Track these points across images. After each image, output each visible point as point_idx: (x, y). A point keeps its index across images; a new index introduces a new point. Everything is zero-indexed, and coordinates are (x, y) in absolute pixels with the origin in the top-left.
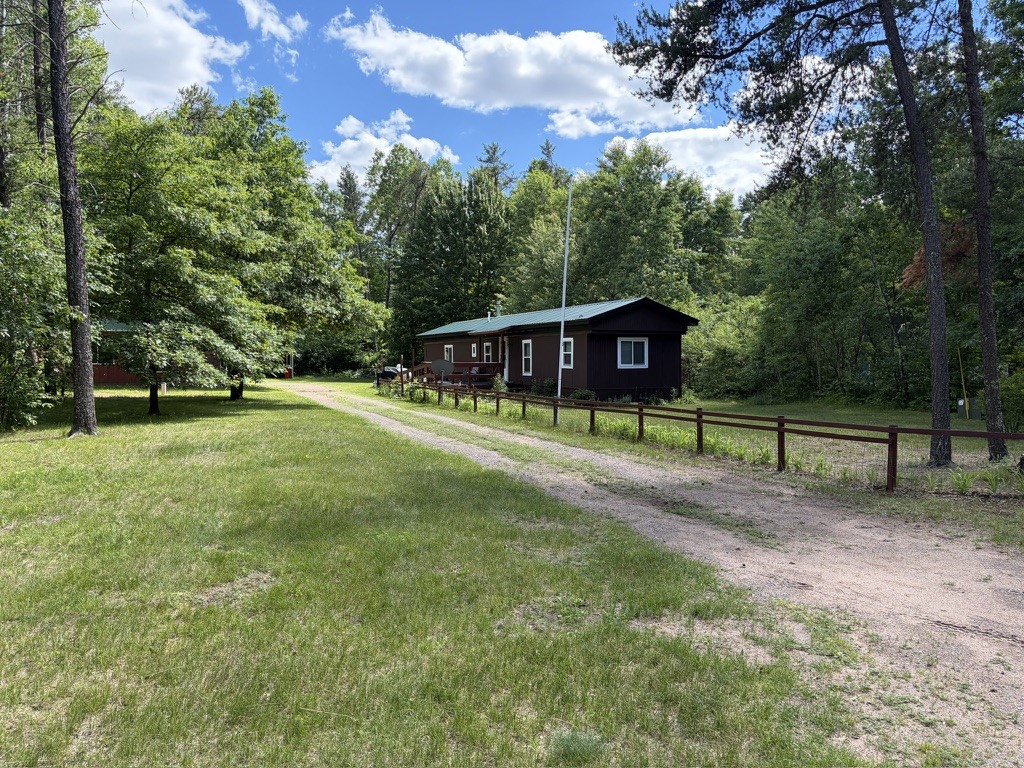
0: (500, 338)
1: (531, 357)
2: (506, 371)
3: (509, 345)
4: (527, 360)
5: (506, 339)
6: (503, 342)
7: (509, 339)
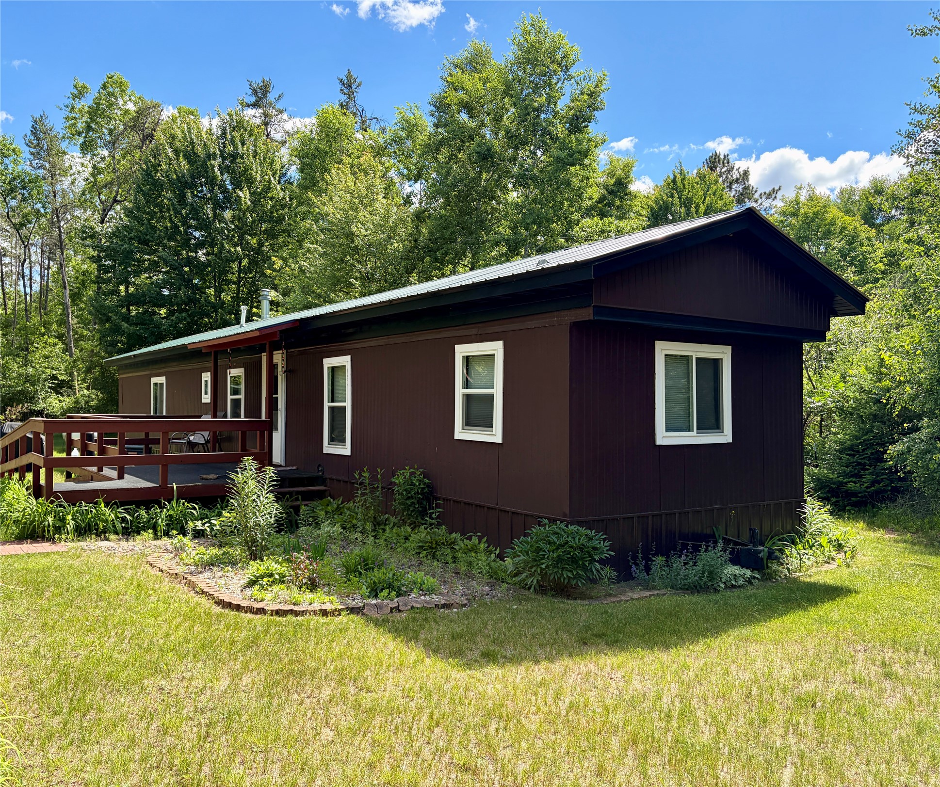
0: (264, 357)
1: (348, 404)
2: (278, 439)
3: (288, 372)
4: (337, 414)
5: (279, 357)
6: (272, 367)
7: (289, 359)
